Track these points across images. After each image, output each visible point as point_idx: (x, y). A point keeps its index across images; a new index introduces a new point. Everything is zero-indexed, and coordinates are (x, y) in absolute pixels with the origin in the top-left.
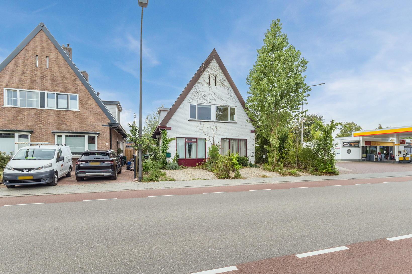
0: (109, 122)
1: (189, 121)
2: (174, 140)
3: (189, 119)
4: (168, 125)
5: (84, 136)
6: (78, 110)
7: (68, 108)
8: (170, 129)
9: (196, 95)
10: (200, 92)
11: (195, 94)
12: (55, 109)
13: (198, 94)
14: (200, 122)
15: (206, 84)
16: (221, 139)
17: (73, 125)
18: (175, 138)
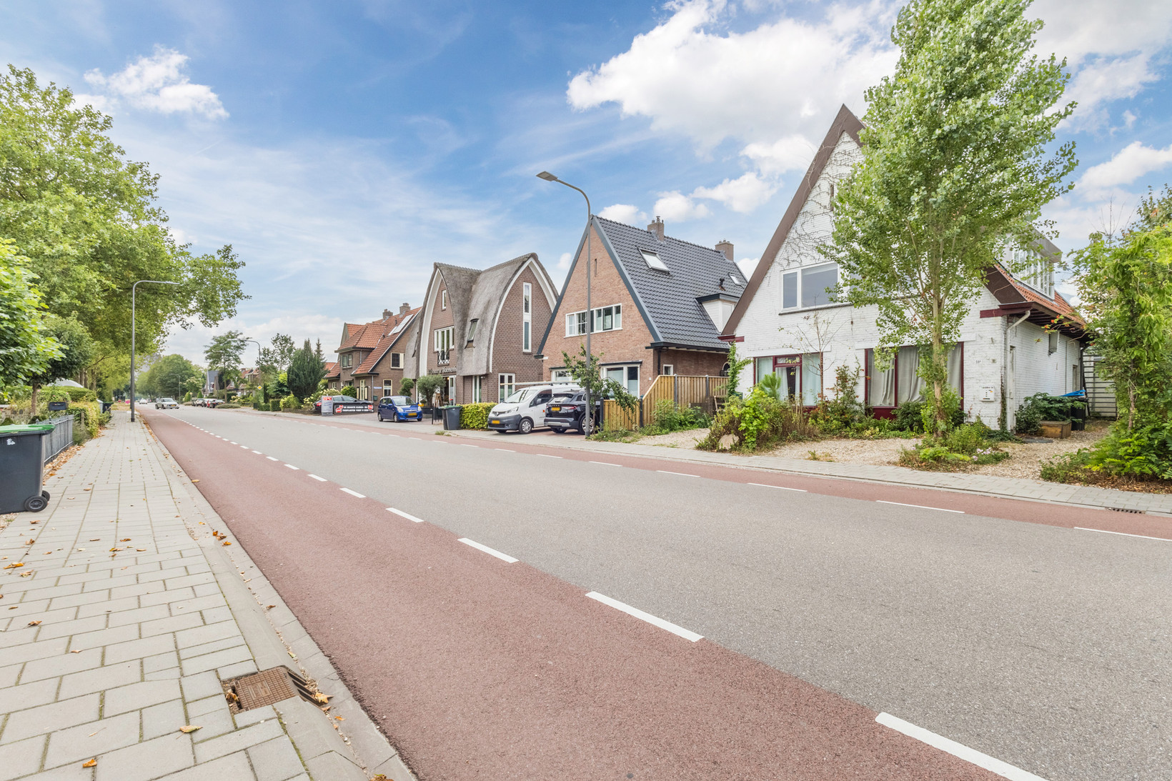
0: (653, 341)
1: (780, 317)
2: (749, 365)
3: (782, 310)
4: (738, 333)
5: (622, 369)
6: (621, 328)
7: (612, 328)
8: (742, 339)
9: (797, 249)
10: (807, 237)
11: (794, 246)
12: (602, 331)
13: (801, 245)
14: (805, 314)
15: (822, 210)
16: (867, 351)
17: (616, 352)
18: (752, 359)
